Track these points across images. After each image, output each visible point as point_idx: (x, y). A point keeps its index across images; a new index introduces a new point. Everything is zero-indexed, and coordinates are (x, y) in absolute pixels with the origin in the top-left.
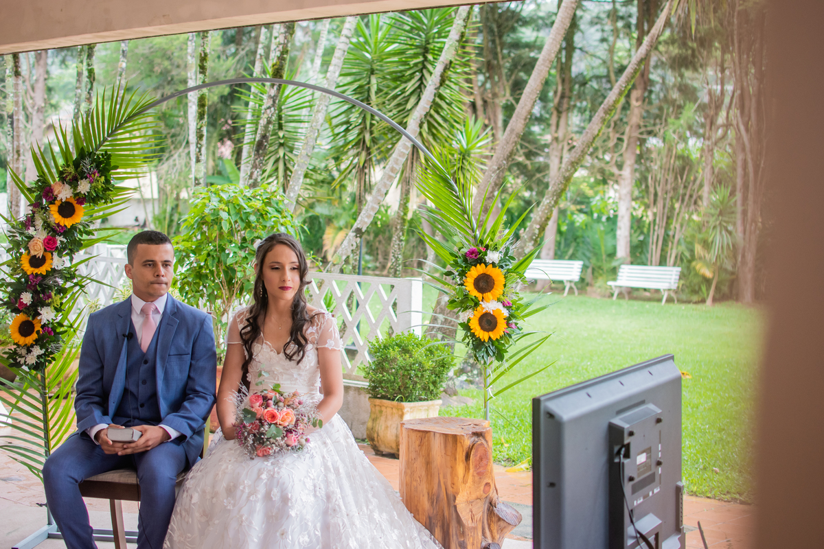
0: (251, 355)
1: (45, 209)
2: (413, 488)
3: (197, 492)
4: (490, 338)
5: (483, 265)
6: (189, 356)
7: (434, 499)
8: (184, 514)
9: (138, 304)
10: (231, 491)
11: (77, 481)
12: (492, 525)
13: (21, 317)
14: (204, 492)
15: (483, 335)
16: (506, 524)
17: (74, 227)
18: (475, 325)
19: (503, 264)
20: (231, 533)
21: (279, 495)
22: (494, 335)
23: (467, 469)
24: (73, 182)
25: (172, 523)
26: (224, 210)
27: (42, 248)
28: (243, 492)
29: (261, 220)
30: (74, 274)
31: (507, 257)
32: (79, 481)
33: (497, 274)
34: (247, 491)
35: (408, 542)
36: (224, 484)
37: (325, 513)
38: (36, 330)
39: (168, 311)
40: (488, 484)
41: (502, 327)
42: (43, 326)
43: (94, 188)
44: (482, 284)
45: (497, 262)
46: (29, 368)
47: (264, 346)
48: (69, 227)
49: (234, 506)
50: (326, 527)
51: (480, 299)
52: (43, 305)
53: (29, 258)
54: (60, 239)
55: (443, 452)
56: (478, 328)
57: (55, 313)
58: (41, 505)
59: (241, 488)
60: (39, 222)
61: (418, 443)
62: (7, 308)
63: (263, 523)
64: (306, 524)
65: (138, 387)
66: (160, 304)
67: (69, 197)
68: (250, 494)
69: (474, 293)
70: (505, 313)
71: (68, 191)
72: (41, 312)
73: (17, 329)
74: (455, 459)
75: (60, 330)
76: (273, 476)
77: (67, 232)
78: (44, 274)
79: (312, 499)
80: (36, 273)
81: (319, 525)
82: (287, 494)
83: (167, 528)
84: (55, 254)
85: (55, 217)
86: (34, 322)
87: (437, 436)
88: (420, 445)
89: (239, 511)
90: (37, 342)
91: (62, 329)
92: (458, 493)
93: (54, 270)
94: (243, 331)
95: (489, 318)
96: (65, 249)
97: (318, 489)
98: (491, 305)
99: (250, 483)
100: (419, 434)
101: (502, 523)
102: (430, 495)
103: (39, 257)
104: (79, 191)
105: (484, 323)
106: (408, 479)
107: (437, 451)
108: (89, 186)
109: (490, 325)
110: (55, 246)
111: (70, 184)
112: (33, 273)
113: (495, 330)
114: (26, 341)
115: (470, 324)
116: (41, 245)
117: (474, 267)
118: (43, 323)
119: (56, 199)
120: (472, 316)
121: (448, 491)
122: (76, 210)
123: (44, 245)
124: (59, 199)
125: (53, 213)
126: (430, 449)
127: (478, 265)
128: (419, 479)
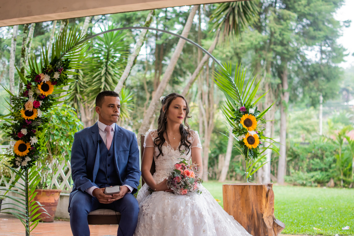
1: (35, 87)
2: (238, 213)
3: (154, 215)
4: (252, 148)
5: (248, 114)
6: (129, 152)
7: (251, 217)
9: (102, 126)
12: (275, 228)
13: (20, 142)
14: (158, 214)
15: (249, 146)
16: (280, 228)
18: (246, 141)
19: (255, 114)
21: (197, 213)
22: (254, 146)
23: (267, 201)
24: (52, 73)
27: (33, 107)
28: (181, 212)
31: (256, 112)
33: (253, 118)
36: (170, 209)
37: (215, 222)
38: (28, 148)
39: (117, 130)
40: (273, 209)
41: (257, 141)
44: (247, 123)
45: (253, 113)
46: (22, 169)
47: (168, 147)
48: (47, 96)
51: (247, 130)
52: (33, 135)
53: (24, 111)
54: (41, 102)
55: (255, 194)
56: (248, 143)
57: (37, 140)
59: (180, 210)
60: (31, 94)
61: (240, 191)
62: (12, 137)
65: (106, 167)
67: (48, 81)
69: (245, 127)
70: (258, 136)
71: (48, 78)
72: (31, 139)
73: (17, 148)
74: (262, 197)
76: (193, 204)
77: (45, 98)
78: (34, 119)
80: (30, 119)
84: (39, 109)
85: (40, 91)
86: (27, 144)
87: (251, 187)
88: (242, 192)
89: (181, 221)
90: (29, 155)
91: (39, 148)
92: (264, 213)
93: (38, 118)
94: (155, 140)
95: (252, 138)
96: (43, 107)
98: (252, 133)
99: (183, 208)
101: (279, 228)
102: (248, 215)
103: (30, 111)
104: (54, 77)
105: (250, 140)
106: (235, 209)
107: (252, 194)
108: (59, 75)
109: (252, 142)
110: (38, 106)
111: (49, 74)
112: (27, 119)
113: (254, 144)
114: (22, 154)
115: (244, 141)
116: (32, 105)
117: (244, 115)
118: (32, 145)
119: (41, 82)
120: (244, 138)
121: (258, 212)
122: (50, 88)
123: (34, 104)
124: (43, 81)
125: (39, 88)
126: (247, 194)
127: (246, 114)
128: (242, 209)
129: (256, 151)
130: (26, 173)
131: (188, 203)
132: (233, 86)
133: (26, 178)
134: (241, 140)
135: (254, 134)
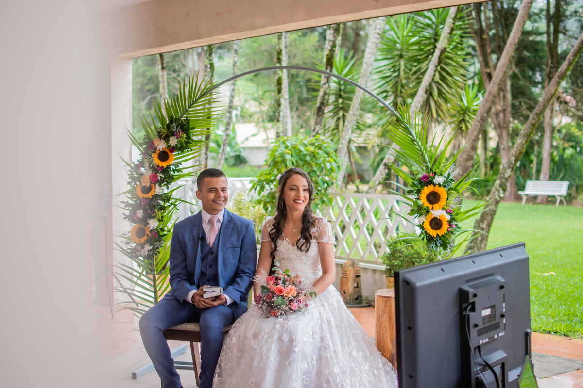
0: (276, 247)
1: (150, 156)
2: (381, 335)
3: (235, 336)
4: (438, 235)
5: (432, 185)
6: (239, 249)
8: (227, 350)
9: (206, 217)
10: (256, 336)
11: (161, 330)
13: (137, 225)
14: (239, 336)
15: (433, 233)
17: (168, 167)
18: (427, 226)
19: (446, 185)
20: (256, 363)
21: (287, 338)
22: (440, 232)
24: (166, 138)
25: (220, 357)
26: (288, 154)
27: (149, 181)
28: (264, 336)
29: (314, 159)
30: (169, 197)
31: (449, 179)
32: (163, 330)
33: (443, 192)
34: (266, 336)
35: (375, 371)
37: (320, 349)
38: (147, 233)
39: (226, 219)
41: (445, 226)
42: (151, 231)
43: (180, 142)
44: (431, 198)
45: (441, 183)
46: (143, 258)
47: (284, 241)
48: (165, 167)
49: (258, 345)
50: (320, 358)
51: (431, 208)
52: (151, 217)
54: (160, 175)
56: (430, 228)
57: (158, 223)
59: (263, 334)
60: (147, 165)
62: (129, 220)
63: (277, 356)
64: (306, 356)
65: (207, 269)
66: (220, 216)
67: (164, 148)
68: (268, 338)
69: (427, 204)
70: (448, 217)
71: (163, 144)
72: (149, 222)
73: (135, 233)
75: (161, 234)
76: (283, 326)
77: (164, 171)
79: (311, 340)
80: (146, 197)
81: (315, 357)
82: (293, 337)
83: (218, 360)
84: (157, 185)
85: (157, 161)
86: (145, 228)
88: (385, 306)
90: (147, 241)
93: (156, 195)
94: (271, 232)
95: (437, 221)
96: (163, 181)
97: (315, 333)
98: (438, 212)
99: (268, 331)
100: (385, 299)
103: (147, 187)
105: (433, 224)
108: (176, 140)
109: (437, 226)
110: (157, 180)
113: (441, 229)
114: (141, 241)
115: (424, 225)
117: (426, 187)
118: (150, 229)
119: (156, 149)
120: (425, 220)
122: (169, 156)
123: (150, 179)
124: (158, 149)
125: (155, 158)
127: (429, 186)
128: (384, 329)
135: (440, 215)
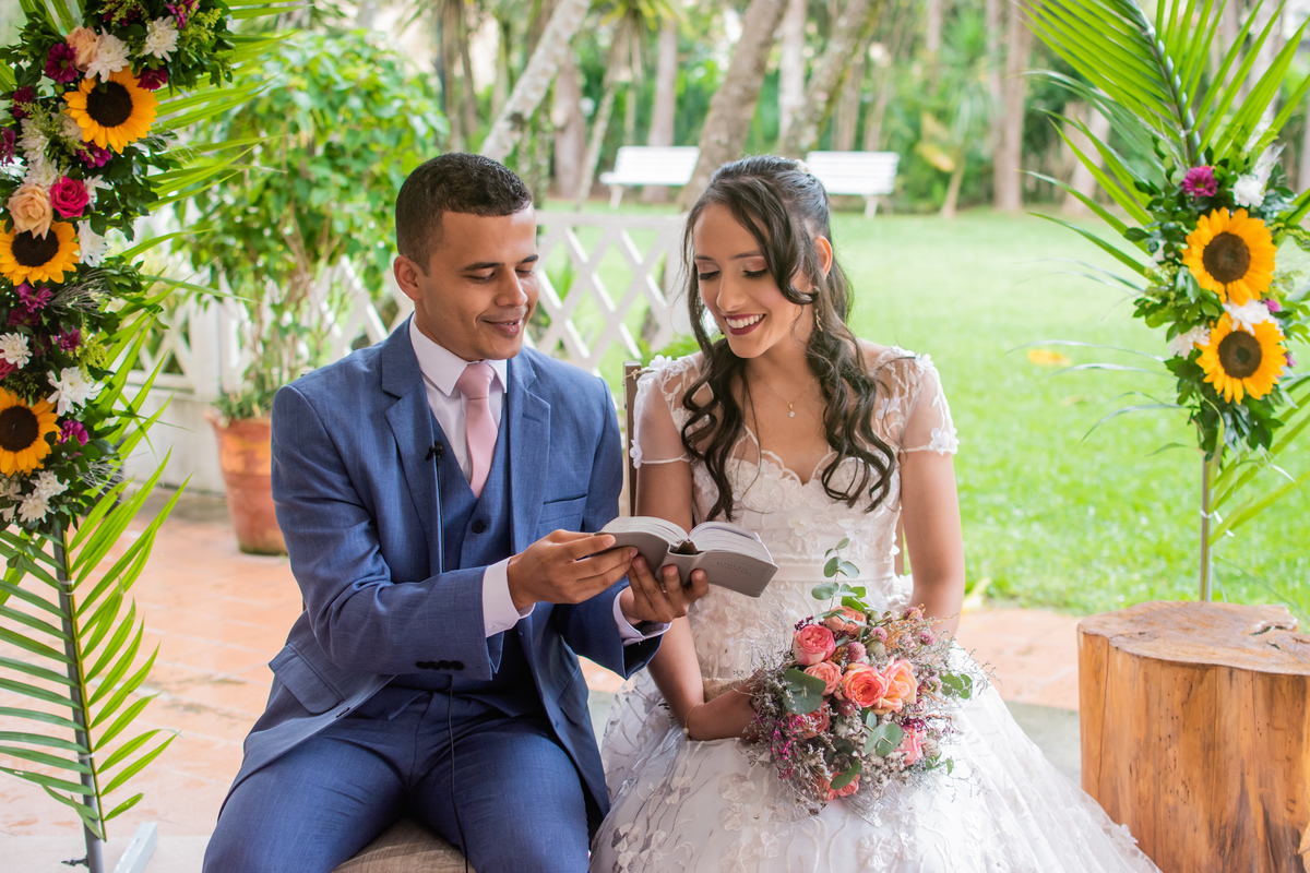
1: (54, 106)
4: (1246, 394)
5: (1225, 210)
6: (584, 501)
15: (1232, 388)
17: (128, 151)
18: (1210, 363)
22: (1256, 387)
24: (131, 28)
27: (49, 210)
30: (131, 274)
31: (1275, 192)
33: (1253, 232)
38: (44, 430)
41: (1273, 366)
42: (63, 420)
43: (191, 43)
44: (1224, 260)
45: (1255, 204)
46: (29, 532)
47: (763, 464)
48: (119, 151)
51: (1223, 297)
52: (61, 363)
53: (9, 238)
54: (94, 185)
56: (1221, 370)
57: (90, 382)
58: (73, 863)
60: (36, 141)
61: (1178, 696)
67: (117, 68)
69: (1211, 285)
70: (1276, 327)
71: (115, 53)
72: (57, 385)
77: (112, 164)
78: (60, 280)
80: (38, 283)
84: (85, 226)
85: (82, 127)
86: (38, 410)
87: (1242, 678)
88: (1187, 702)
90: (49, 462)
91: (111, 422)
92: (1305, 825)
93: (83, 269)
95: (1244, 345)
96: (109, 211)
98: (1248, 314)
100: (1181, 674)
102: (1216, 826)
103: (40, 236)
104: (147, 52)
105: (1233, 356)
106: (1144, 786)
107: (1240, 718)
108: (175, 35)
109: (1245, 362)
110: (82, 205)
111: (121, 33)
112: (26, 281)
113: (1257, 374)
114: (16, 462)
115: (1198, 362)
116: (44, 204)
117: (1203, 217)
118: (61, 413)
119: (82, 75)
120: (1204, 340)
121: (1272, 819)
122: (134, 104)
123: (54, 202)
124: (89, 75)
125: (74, 114)
126: (1215, 713)
127: (1214, 212)
128: (1181, 789)
129: (1263, 412)
130: (56, 546)
131: (870, 856)
132: (1150, 49)
133: (59, 571)
134: (1185, 355)
135: (1258, 321)
